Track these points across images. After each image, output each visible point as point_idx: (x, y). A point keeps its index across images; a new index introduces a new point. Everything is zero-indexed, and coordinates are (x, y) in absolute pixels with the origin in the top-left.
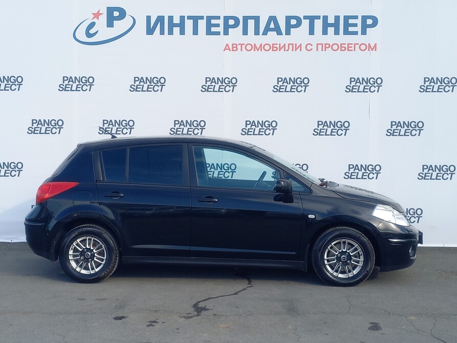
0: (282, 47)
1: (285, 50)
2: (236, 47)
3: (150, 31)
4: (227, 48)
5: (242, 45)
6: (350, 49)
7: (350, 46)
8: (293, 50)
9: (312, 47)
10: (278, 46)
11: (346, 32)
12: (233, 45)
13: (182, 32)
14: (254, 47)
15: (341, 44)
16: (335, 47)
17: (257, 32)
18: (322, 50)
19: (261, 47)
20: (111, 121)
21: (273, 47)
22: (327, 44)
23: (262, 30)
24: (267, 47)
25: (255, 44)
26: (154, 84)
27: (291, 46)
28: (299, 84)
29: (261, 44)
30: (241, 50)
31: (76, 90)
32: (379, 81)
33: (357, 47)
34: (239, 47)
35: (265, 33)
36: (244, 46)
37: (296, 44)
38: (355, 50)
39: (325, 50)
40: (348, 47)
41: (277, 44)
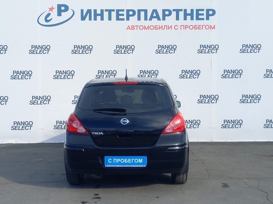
0: (161, 28)
1: (162, 29)
2: (134, 28)
3: (83, 18)
4: (129, 28)
5: (137, 26)
6: (200, 28)
7: (200, 26)
8: (167, 29)
9: (178, 27)
10: (158, 27)
11: (198, 19)
12: (132, 26)
13: (102, 19)
14: (145, 28)
15: (195, 26)
16: (191, 27)
17: (146, 19)
18: (184, 29)
19: (149, 28)
20: (61, 71)
21: (155, 27)
22: (187, 25)
23: (149, 17)
24: (152, 28)
25: (145, 26)
26: (86, 49)
27: (166, 27)
28: (170, 49)
29: (148, 26)
30: (137, 29)
31: (40, 53)
32: (217, 47)
33: (204, 27)
34: (136, 27)
35: (150, 19)
36: (138, 27)
37: (168, 26)
38: (202, 29)
39: (186, 29)
40: (199, 27)
41: (157, 26)
